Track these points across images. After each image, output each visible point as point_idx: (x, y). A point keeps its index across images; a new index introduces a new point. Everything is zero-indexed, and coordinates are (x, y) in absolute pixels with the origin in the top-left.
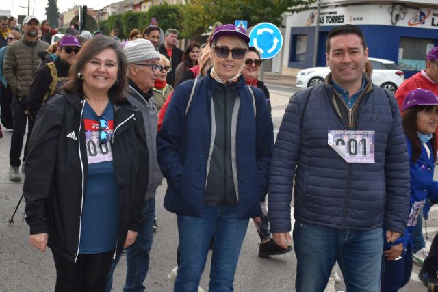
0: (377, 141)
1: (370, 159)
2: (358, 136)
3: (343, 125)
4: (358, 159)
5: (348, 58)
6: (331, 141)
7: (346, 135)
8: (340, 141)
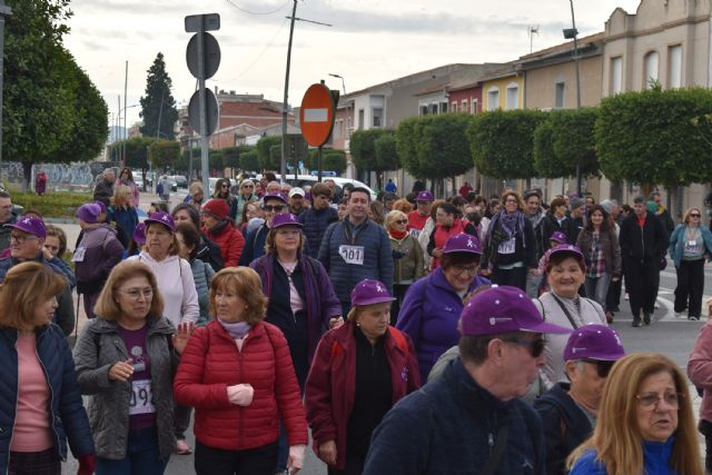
0: (365, 253)
1: (360, 262)
2: (355, 249)
3: (349, 243)
4: (354, 261)
5: (359, 204)
6: (341, 251)
7: (349, 248)
8: (345, 251)
